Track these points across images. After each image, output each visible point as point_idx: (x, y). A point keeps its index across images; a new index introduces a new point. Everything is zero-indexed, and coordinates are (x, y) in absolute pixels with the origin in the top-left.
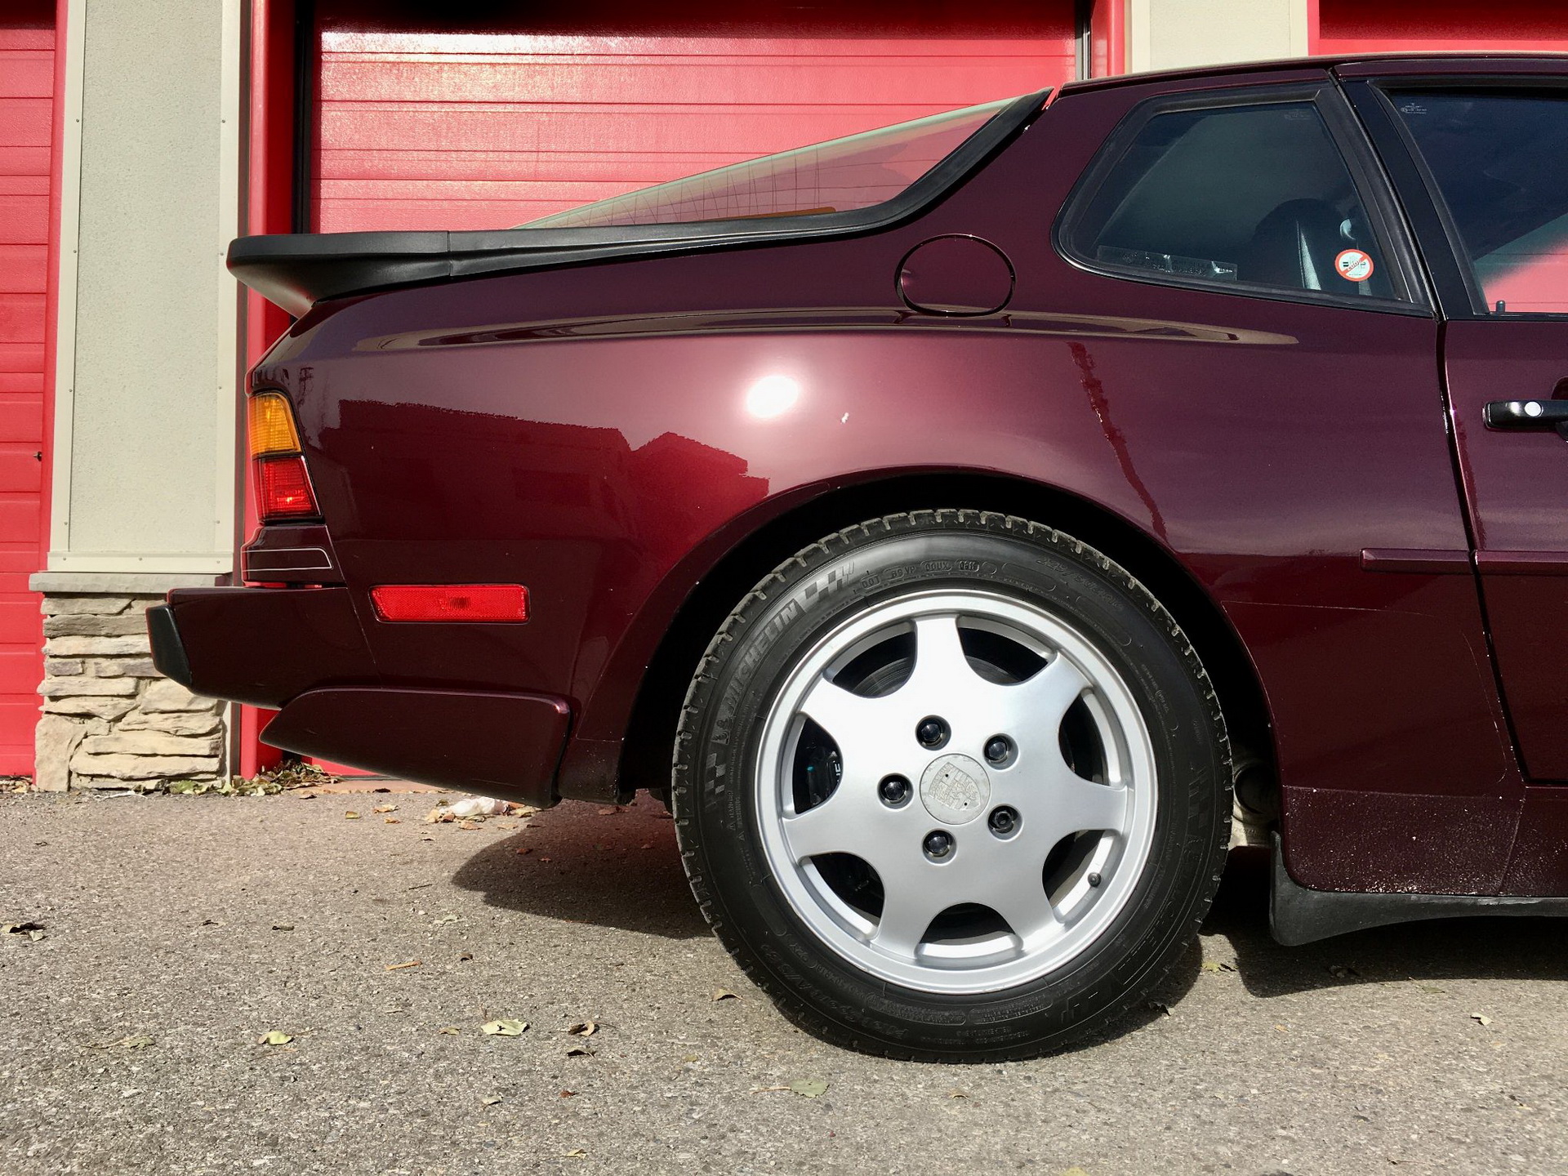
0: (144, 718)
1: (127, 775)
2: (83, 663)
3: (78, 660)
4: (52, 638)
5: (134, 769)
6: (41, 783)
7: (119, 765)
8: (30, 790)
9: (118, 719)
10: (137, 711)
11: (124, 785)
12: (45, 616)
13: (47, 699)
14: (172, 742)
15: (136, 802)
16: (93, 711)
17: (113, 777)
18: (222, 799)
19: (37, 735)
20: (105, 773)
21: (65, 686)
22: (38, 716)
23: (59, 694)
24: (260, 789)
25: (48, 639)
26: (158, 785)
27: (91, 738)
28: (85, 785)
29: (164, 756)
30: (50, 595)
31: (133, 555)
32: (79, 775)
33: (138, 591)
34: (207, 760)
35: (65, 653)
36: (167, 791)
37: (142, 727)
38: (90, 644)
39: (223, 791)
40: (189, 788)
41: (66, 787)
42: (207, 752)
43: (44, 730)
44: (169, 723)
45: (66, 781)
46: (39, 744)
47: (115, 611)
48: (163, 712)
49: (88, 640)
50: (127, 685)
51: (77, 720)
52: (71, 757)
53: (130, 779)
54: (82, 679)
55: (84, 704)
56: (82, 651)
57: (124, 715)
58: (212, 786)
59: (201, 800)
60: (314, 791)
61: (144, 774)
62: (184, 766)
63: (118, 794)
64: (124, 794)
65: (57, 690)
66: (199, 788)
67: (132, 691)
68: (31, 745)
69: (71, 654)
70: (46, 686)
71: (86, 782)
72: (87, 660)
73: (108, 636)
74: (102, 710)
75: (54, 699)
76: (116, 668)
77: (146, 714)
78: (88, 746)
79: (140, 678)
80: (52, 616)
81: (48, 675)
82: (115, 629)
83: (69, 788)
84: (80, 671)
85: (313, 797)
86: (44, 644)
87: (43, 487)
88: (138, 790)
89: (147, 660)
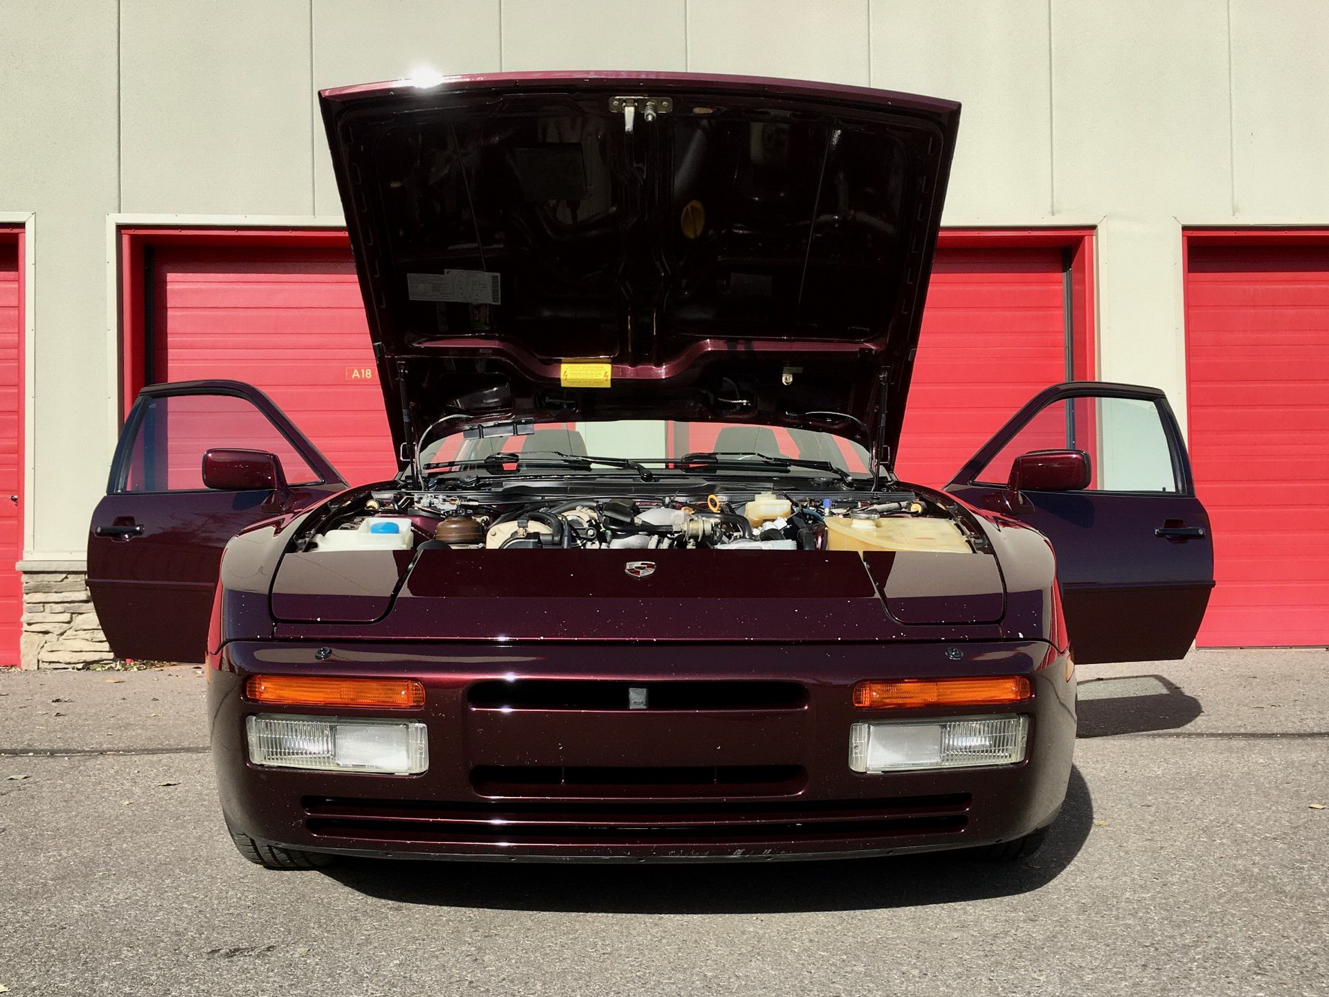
0: (75, 633)
1: (68, 661)
2: (44, 606)
3: (41, 605)
4: (27, 594)
5: (71, 658)
6: (24, 666)
7: (64, 657)
8: (18, 671)
9: (62, 634)
10: (72, 630)
11: (66, 666)
12: (22, 583)
13: (25, 624)
14: (90, 645)
15: (73, 674)
16: (49, 630)
17: (61, 663)
18: (117, 673)
19: (21, 642)
20: (56, 661)
21: (34, 618)
22: (21, 633)
23: (32, 622)
24: (135, 667)
25: (25, 595)
26: (84, 666)
27: (48, 644)
28: (46, 667)
29: (86, 652)
30: (25, 572)
31: (67, 552)
32: (43, 662)
33: (70, 570)
34: (108, 654)
35: (34, 601)
36: (88, 669)
37: (75, 637)
38: (46, 597)
39: (116, 668)
40: (99, 667)
41: (36, 667)
42: (108, 649)
43: (24, 640)
44: (88, 635)
45: (37, 665)
46: (22, 647)
47: (60, 580)
48: (85, 630)
49: (45, 595)
50: (66, 617)
51: (41, 635)
52: (39, 653)
53: (69, 663)
54: (44, 614)
55: (44, 626)
56: (43, 600)
57: (65, 632)
58: (111, 667)
59: (106, 672)
60: (162, 668)
61: (76, 661)
62: (97, 657)
63: (64, 671)
64: (67, 670)
65: (30, 620)
66: (104, 667)
67: (69, 619)
68: (18, 648)
69: (37, 601)
70: (25, 617)
71: (46, 665)
72: (46, 605)
73: (56, 592)
74: (54, 629)
75: (29, 624)
77: (76, 631)
78: (47, 647)
79: (72, 613)
80: (27, 583)
81: (25, 613)
82: (59, 589)
83: (38, 668)
84: (42, 610)
85: (162, 670)
86: (23, 597)
87: (19, 516)
88: (73, 669)
89: (76, 604)
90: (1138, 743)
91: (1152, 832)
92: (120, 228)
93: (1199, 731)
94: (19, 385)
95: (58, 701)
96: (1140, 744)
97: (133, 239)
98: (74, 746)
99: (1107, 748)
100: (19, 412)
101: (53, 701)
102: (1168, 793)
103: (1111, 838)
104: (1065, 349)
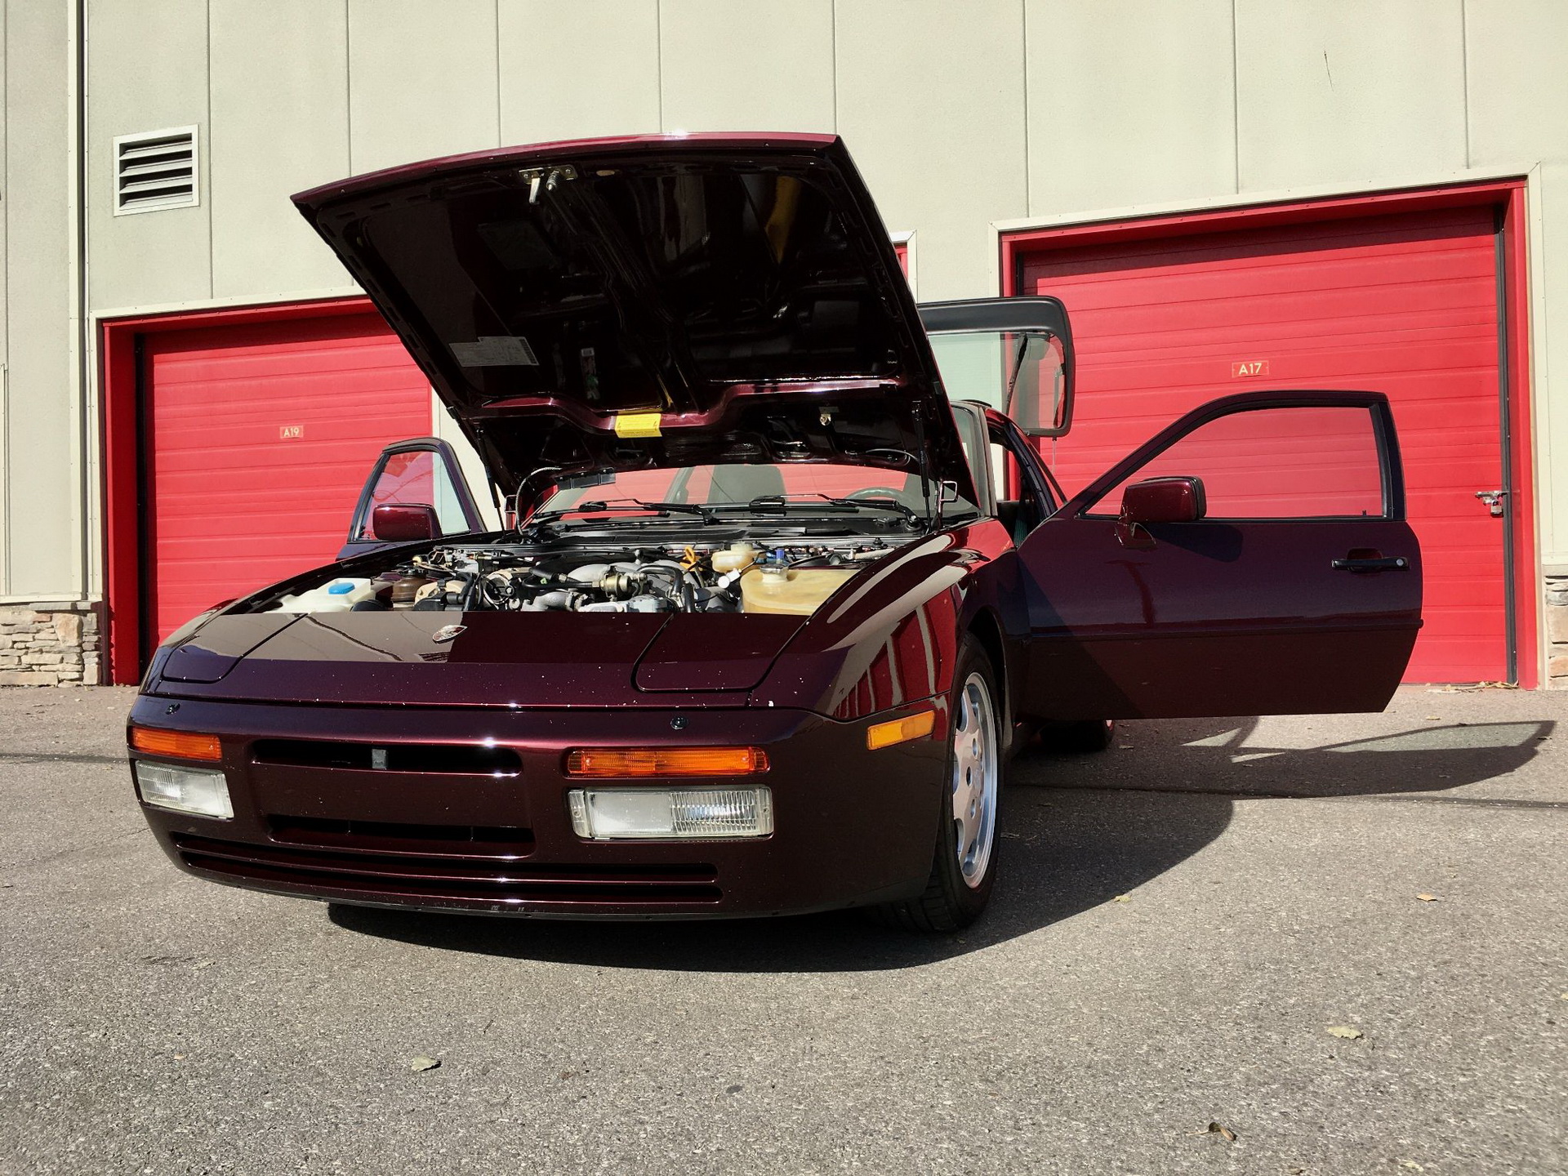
104: (1499, 326)
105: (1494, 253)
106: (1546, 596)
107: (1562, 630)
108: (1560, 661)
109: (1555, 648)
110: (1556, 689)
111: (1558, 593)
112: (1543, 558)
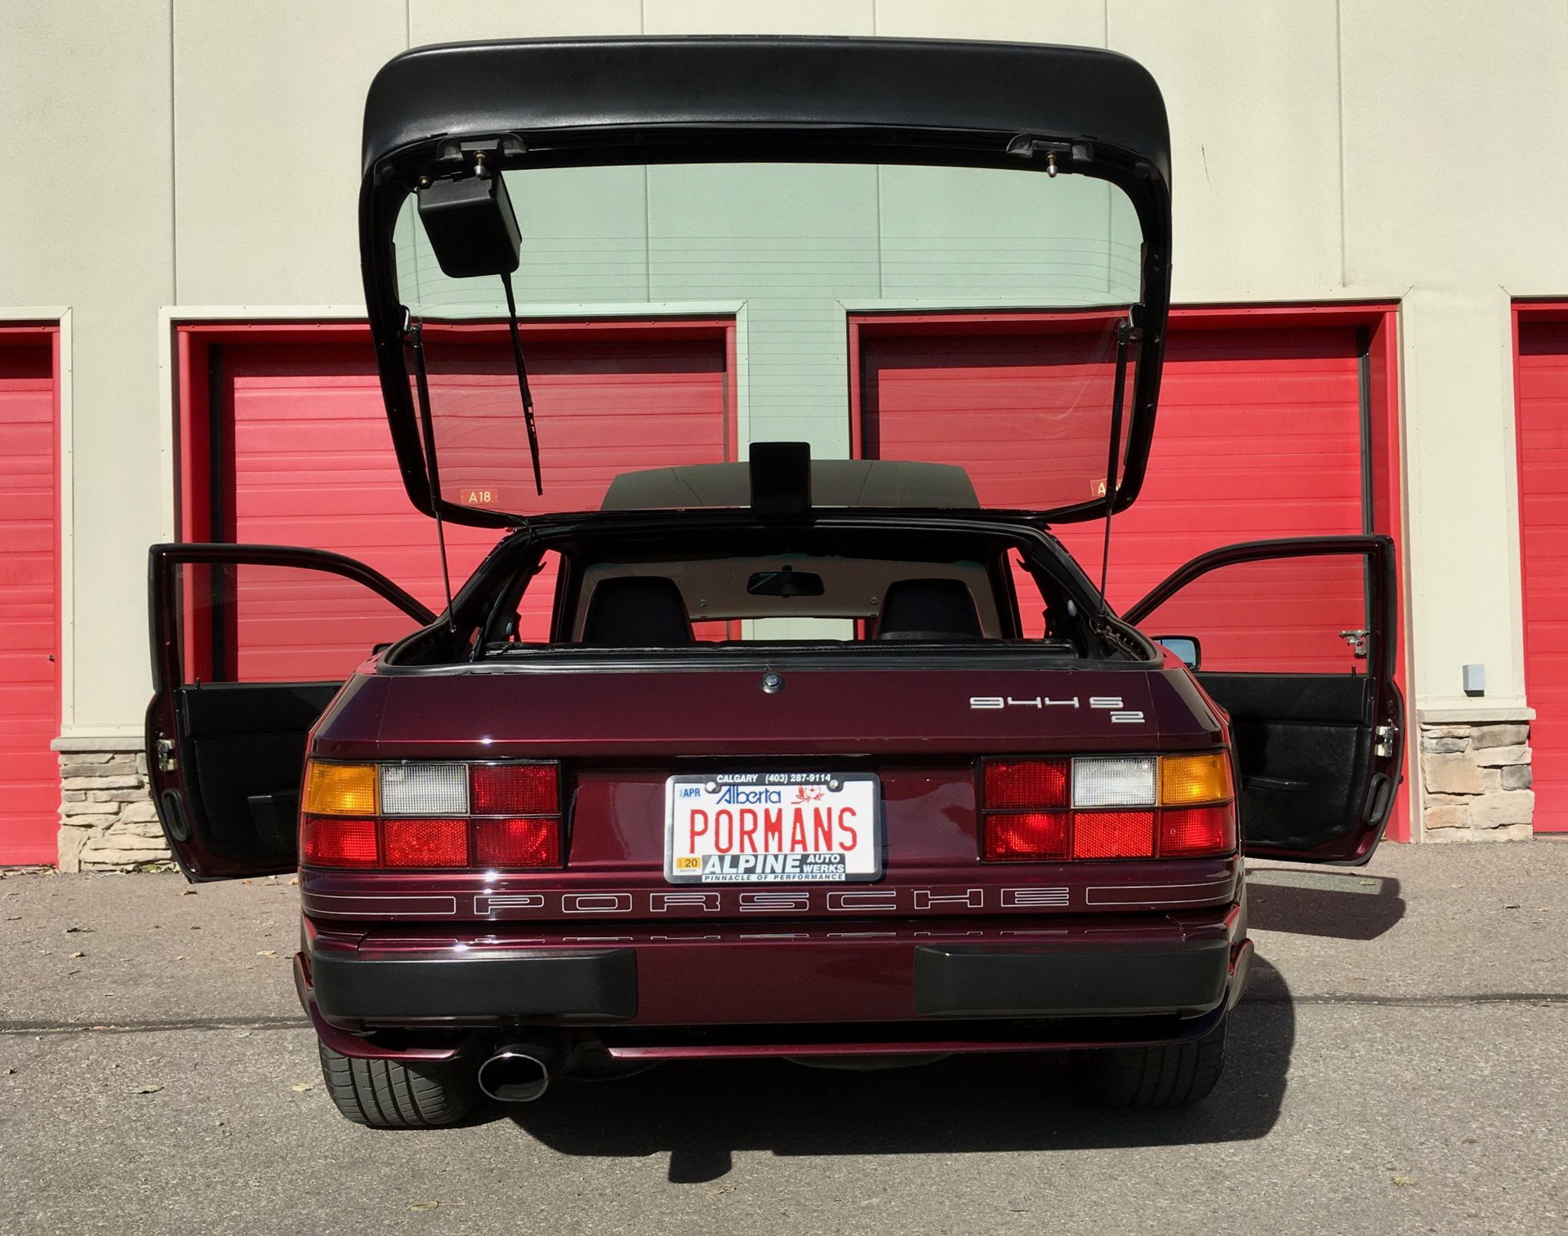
0: (124, 826)
1: (115, 862)
2: (86, 794)
3: (83, 792)
4: (66, 778)
5: (119, 858)
6: (62, 867)
7: (110, 856)
8: (55, 873)
9: (108, 828)
10: (119, 823)
11: (113, 868)
12: (60, 766)
13: (64, 817)
14: (142, 841)
15: (121, 878)
16: (93, 823)
17: (107, 864)
18: (174, 875)
19: (59, 839)
20: (101, 861)
21: (75, 808)
22: (58, 827)
23: (71, 813)
25: (63, 780)
26: (134, 867)
27: (92, 840)
28: (89, 868)
29: (138, 849)
30: (63, 752)
32: (86, 862)
33: (118, 749)
34: (164, 851)
35: (74, 788)
36: (140, 871)
37: (123, 832)
38: (89, 782)
39: (175, 871)
40: (153, 868)
41: (78, 870)
42: (164, 847)
43: (62, 835)
44: (140, 829)
45: (78, 866)
46: (60, 844)
47: (104, 761)
48: (136, 823)
49: (88, 779)
50: (113, 806)
51: (82, 829)
52: (80, 852)
53: (117, 864)
54: (85, 803)
55: (87, 818)
56: (85, 787)
57: (112, 825)
58: (168, 868)
59: (161, 876)
61: (126, 862)
62: (150, 856)
63: (110, 873)
64: (113, 873)
65: (70, 811)
66: (160, 868)
67: (116, 810)
68: (55, 844)
69: (78, 788)
70: (63, 808)
71: (90, 867)
72: (88, 792)
73: (101, 776)
74: (99, 822)
75: (69, 816)
76: (105, 796)
77: (126, 824)
78: (90, 844)
79: (121, 802)
80: (65, 765)
81: (63, 802)
82: (104, 772)
83: (80, 870)
84: (84, 798)
86: (60, 782)
87: (55, 680)
88: (122, 871)
89: (125, 791)
90: (1458, 1014)
91: (1477, 1200)
92: (176, 324)
93: (1540, 991)
94: (54, 517)
95: (75, 930)
96: (1461, 1015)
97: (193, 338)
98: (57, 1015)
99: (1415, 1025)
100: (55, 552)
101: (69, 931)
102: (1498, 1113)
103: (1418, 1213)
104: (1362, 455)
105: (1356, 378)
106: (1422, 744)
107: (1438, 779)
108: (1437, 812)
109: (1432, 799)
110: (1432, 842)
111: (1434, 741)
112: (1417, 703)
